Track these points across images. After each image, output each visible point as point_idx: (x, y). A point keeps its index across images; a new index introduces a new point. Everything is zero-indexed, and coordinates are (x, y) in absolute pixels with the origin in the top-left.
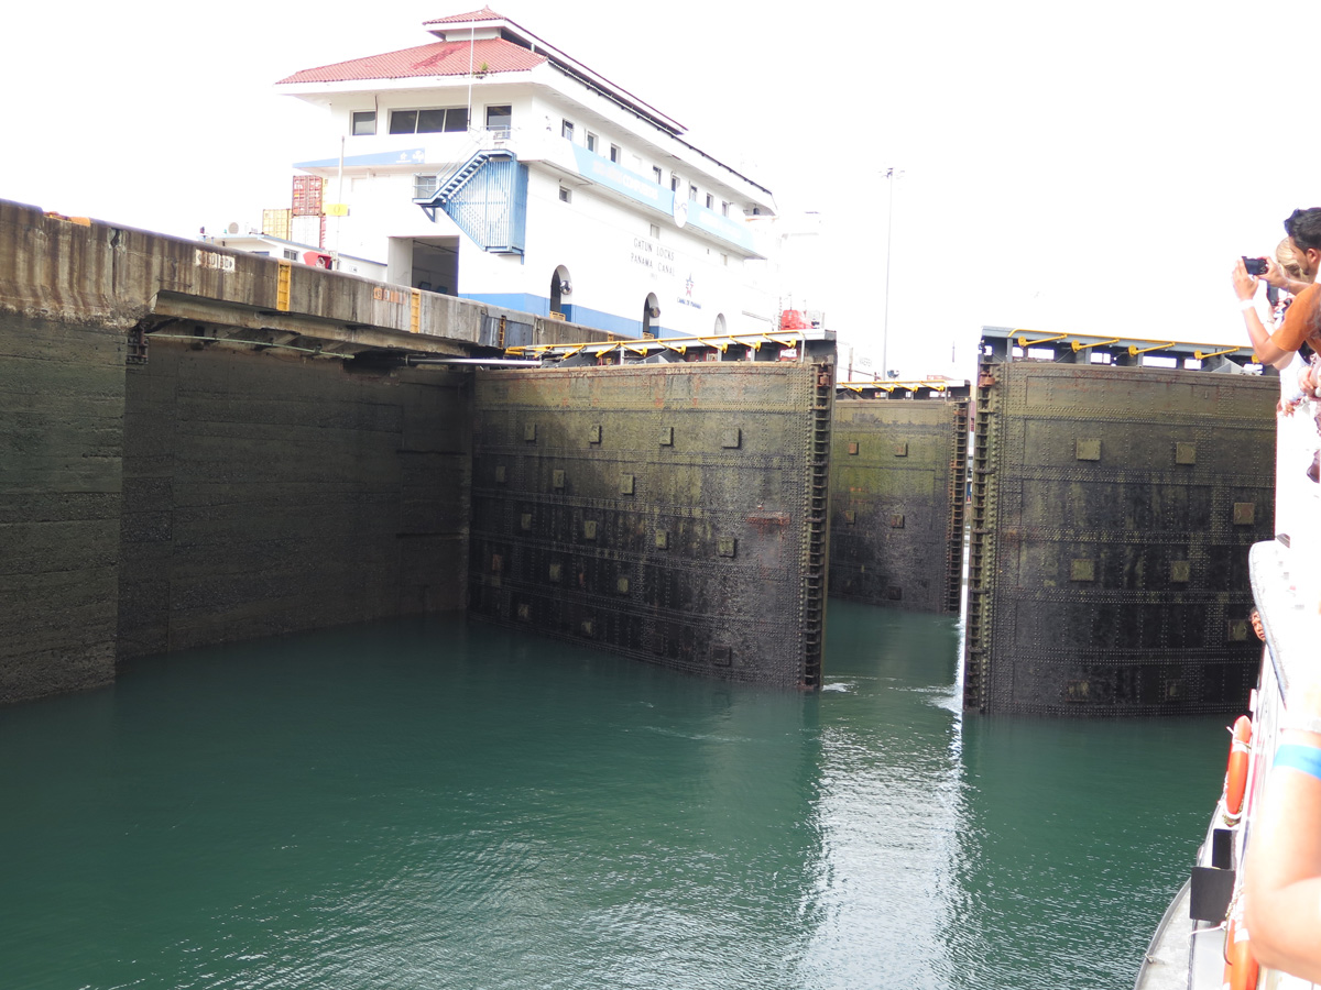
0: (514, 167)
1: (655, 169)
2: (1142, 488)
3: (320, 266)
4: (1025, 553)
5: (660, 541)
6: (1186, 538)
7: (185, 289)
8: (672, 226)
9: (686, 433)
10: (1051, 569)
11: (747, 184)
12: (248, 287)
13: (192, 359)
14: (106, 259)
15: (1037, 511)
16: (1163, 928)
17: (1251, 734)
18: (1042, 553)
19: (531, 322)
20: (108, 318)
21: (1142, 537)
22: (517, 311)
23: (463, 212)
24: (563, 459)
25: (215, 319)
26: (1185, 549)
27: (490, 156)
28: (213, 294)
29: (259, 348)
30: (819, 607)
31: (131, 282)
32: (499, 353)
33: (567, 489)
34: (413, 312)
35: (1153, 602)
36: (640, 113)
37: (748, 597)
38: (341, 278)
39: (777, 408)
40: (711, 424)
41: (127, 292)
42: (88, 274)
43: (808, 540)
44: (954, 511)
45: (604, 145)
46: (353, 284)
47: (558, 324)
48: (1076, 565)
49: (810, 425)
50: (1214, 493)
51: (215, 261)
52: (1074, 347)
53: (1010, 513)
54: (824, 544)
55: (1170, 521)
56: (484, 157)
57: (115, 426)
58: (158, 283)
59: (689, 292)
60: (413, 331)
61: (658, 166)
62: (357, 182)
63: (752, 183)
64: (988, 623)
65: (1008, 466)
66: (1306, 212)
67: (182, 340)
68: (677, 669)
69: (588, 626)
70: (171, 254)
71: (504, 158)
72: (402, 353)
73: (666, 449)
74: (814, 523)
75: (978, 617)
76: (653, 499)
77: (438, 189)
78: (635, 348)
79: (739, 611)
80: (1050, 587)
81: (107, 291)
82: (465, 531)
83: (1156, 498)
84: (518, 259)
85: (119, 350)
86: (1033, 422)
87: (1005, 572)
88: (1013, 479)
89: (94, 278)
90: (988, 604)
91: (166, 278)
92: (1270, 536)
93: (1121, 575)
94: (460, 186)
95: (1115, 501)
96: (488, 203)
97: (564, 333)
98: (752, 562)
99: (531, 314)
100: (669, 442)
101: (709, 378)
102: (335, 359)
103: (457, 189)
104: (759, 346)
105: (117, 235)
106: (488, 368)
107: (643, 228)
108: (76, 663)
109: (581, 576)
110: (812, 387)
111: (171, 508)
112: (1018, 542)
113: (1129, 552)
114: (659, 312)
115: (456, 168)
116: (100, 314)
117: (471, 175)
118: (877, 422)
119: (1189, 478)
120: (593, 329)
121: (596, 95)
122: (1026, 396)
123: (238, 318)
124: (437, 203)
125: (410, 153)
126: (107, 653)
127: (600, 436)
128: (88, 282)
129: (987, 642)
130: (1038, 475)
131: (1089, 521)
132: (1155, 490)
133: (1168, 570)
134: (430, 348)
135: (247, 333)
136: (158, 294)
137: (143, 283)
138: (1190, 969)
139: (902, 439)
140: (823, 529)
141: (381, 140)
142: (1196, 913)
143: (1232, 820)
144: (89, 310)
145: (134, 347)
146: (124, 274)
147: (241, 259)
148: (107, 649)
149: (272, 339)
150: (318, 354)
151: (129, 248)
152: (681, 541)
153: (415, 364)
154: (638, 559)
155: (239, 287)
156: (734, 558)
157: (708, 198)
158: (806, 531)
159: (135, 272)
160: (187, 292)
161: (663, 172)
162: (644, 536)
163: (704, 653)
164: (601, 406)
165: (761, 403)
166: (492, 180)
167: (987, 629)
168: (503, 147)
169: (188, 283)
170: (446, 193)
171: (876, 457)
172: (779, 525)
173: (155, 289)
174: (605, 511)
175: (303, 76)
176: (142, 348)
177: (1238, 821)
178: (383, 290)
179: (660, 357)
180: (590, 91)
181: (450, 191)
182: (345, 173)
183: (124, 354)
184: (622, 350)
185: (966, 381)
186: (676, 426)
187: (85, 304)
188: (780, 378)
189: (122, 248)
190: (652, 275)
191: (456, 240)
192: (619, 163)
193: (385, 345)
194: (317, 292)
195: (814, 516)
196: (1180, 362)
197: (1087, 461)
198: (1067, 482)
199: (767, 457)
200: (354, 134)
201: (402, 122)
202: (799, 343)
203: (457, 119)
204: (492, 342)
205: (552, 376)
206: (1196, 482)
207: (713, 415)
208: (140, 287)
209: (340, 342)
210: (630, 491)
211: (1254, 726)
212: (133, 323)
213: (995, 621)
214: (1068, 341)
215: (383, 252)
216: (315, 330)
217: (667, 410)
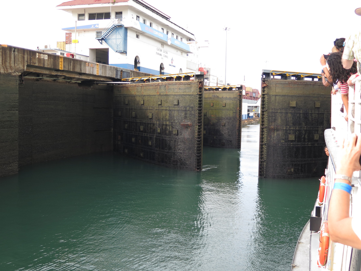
0: (123, 29)
1: (162, 29)
2: (307, 114)
3: (71, 57)
4: (276, 133)
5: (159, 131)
6: (318, 128)
7: (34, 64)
8: (167, 45)
9: (165, 101)
10: (283, 137)
11: (187, 32)
12: (51, 63)
13: (36, 83)
14: (12, 56)
15: (279, 121)
16: (302, 233)
17: (325, 181)
18: (280, 133)
19: (129, 72)
20: (13, 72)
21: (307, 128)
22: (125, 69)
23: (110, 42)
24: (135, 109)
25: (42, 72)
26: (318, 131)
27: (117, 26)
28: (42, 65)
29: (55, 80)
30: (200, 148)
31: (19, 62)
32: (120, 80)
33: (136, 117)
34: (97, 69)
35: (310, 145)
36: (158, 13)
37: (181, 146)
38: (77, 60)
39: (188, 94)
40: (171, 98)
41: (18, 65)
42: (7, 61)
43: (197, 130)
44: (238, 121)
45: (148, 23)
46: (80, 62)
47: (137, 72)
48: (290, 136)
49: (197, 98)
50: (325, 115)
51: (42, 56)
52: (287, 75)
53: (272, 122)
54: (201, 131)
55: (314, 123)
56: (115, 26)
57: (16, 102)
58: (26, 63)
59: (172, 63)
60: (97, 75)
61: (163, 28)
62: (80, 34)
63: (189, 32)
64: (266, 153)
65: (271, 109)
66: (339, 39)
67: (33, 78)
68: (164, 166)
69: (142, 155)
70: (30, 55)
71: (121, 26)
72: (94, 81)
73: (160, 106)
74: (198, 125)
75: (263, 151)
76: (157, 119)
77: (102, 35)
78: (153, 78)
79: (179, 150)
80: (283, 142)
81: (13, 65)
82: (112, 129)
83: (310, 117)
84: (125, 54)
85: (16, 81)
86: (277, 96)
87: (270, 139)
88: (272, 112)
89: (9, 62)
90: (266, 147)
91: (29, 61)
92: (330, 127)
93: (302, 139)
94: (109, 34)
95: (300, 118)
96: (117, 39)
97: (138, 74)
98: (182, 136)
99: (129, 69)
100: (160, 104)
101: (170, 86)
102: (76, 83)
103: (108, 35)
104: (184, 76)
105: (15, 49)
106: (117, 85)
107: (159, 45)
108: (8, 168)
109: (140, 141)
110: (197, 88)
111: (32, 125)
112: (274, 130)
113: (303, 132)
114: (164, 68)
115: (107, 29)
116: (11, 71)
117: (112, 31)
118: (218, 97)
119: (319, 111)
120: (146, 73)
121: (145, 8)
122: (275, 89)
123: (49, 72)
124: (102, 39)
125: (95, 25)
126: (16, 165)
127: (144, 102)
128: (7, 63)
129: (266, 158)
130: (279, 111)
131: (293, 123)
132: (310, 115)
133: (313, 137)
134: (102, 79)
135: (51, 76)
136: (27, 66)
137: (23, 63)
138: (310, 244)
139: (224, 102)
140: (201, 127)
141: (87, 22)
142: (311, 229)
143: (321, 204)
144: (8, 71)
145: (20, 80)
146: (17, 60)
147: (49, 55)
148: (16, 164)
149: (58, 78)
150: (71, 81)
151: (18, 53)
152: (164, 131)
153: (98, 84)
154: (154, 136)
155: (49, 63)
156: (177, 135)
157: (177, 37)
158: (196, 127)
159: (20, 60)
160: (35, 65)
161: (164, 30)
162: (155, 129)
163: (170, 161)
164: (144, 94)
165: (183, 92)
166: (117, 33)
167: (266, 155)
168: (120, 23)
169: (35, 62)
170: (105, 36)
171: (218, 107)
172: (189, 126)
173: (26, 64)
174: (145, 123)
175: (64, 4)
176: (23, 81)
177: (322, 204)
178: (89, 63)
179: (159, 80)
180: (144, 8)
181: (106, 36)
182: (77, 31)
183: (18, 82)
184: (150, 79)
185: (241, 85)
186: (162, 99)
187: (7, 69)
188: (189, 85)
189: (16, 53)
190: (162, 58)
191: (108, 49)
192: (152, 27)
193: (89, 79)
194: (70, 64)
195: (198, 123)
196: (313, 79)
197: (292, 107)
198: (287, 113)
199: (185, 107)
200: (79, 20)
201: (92, 17)
202: (194, 75)
203: (107, 16)
204: (119, 77)
205: (132, 86)
206: (320, 112)
207: (171, 96)
208: (22, 64)
209: (77, 78)
210: (151, 117)
211: (326, 178)
212: (20, 74)
213: (268, 152)
214: (285, 73)
215: (87, 53)
216: (70, 75)
217: (160, 95)
